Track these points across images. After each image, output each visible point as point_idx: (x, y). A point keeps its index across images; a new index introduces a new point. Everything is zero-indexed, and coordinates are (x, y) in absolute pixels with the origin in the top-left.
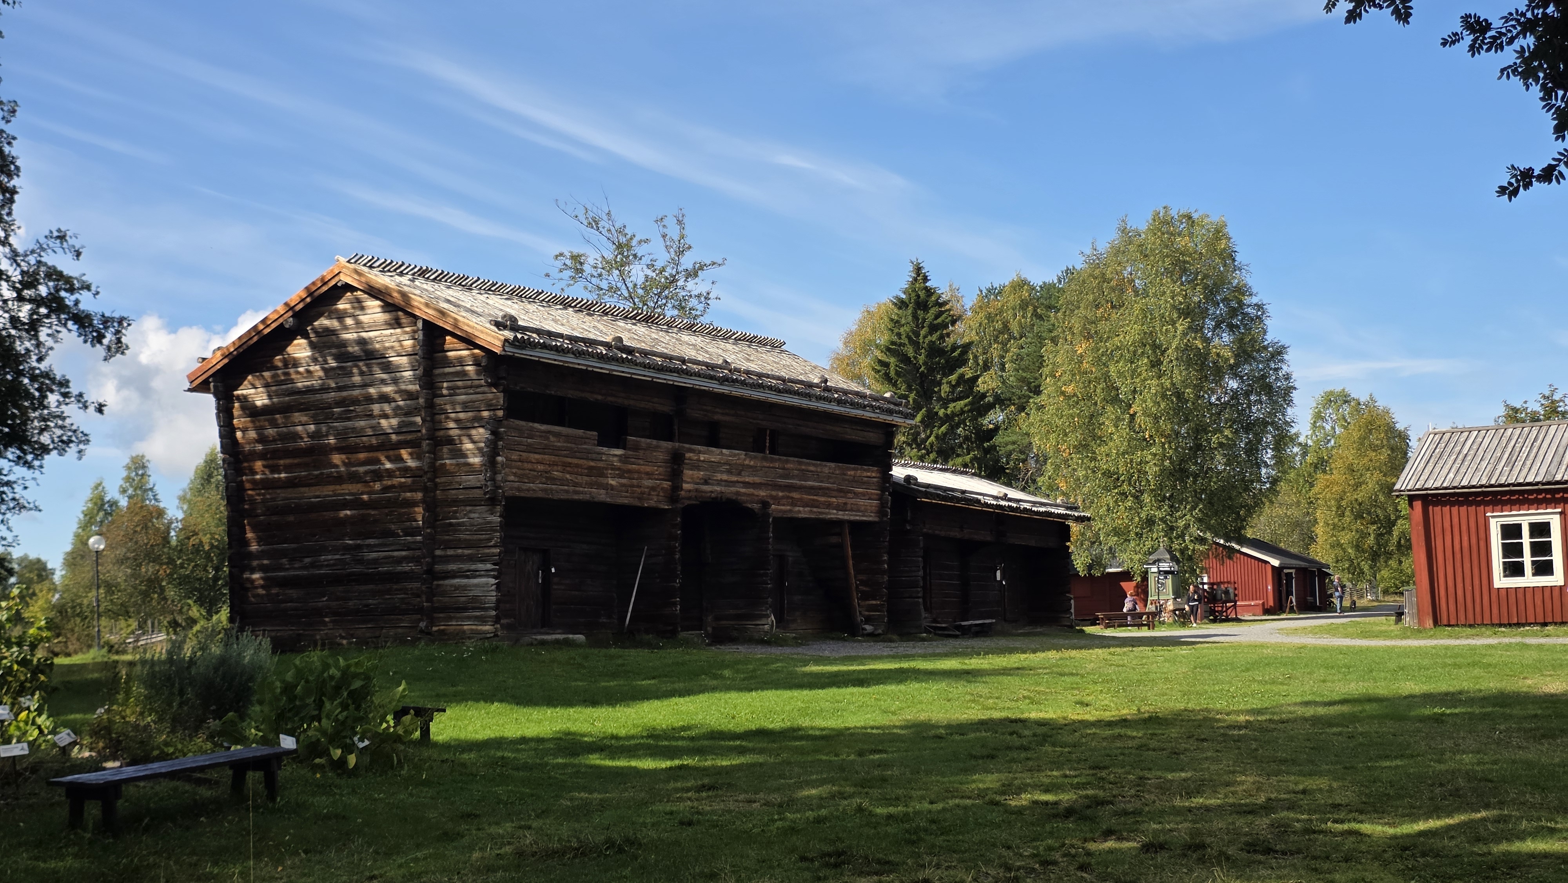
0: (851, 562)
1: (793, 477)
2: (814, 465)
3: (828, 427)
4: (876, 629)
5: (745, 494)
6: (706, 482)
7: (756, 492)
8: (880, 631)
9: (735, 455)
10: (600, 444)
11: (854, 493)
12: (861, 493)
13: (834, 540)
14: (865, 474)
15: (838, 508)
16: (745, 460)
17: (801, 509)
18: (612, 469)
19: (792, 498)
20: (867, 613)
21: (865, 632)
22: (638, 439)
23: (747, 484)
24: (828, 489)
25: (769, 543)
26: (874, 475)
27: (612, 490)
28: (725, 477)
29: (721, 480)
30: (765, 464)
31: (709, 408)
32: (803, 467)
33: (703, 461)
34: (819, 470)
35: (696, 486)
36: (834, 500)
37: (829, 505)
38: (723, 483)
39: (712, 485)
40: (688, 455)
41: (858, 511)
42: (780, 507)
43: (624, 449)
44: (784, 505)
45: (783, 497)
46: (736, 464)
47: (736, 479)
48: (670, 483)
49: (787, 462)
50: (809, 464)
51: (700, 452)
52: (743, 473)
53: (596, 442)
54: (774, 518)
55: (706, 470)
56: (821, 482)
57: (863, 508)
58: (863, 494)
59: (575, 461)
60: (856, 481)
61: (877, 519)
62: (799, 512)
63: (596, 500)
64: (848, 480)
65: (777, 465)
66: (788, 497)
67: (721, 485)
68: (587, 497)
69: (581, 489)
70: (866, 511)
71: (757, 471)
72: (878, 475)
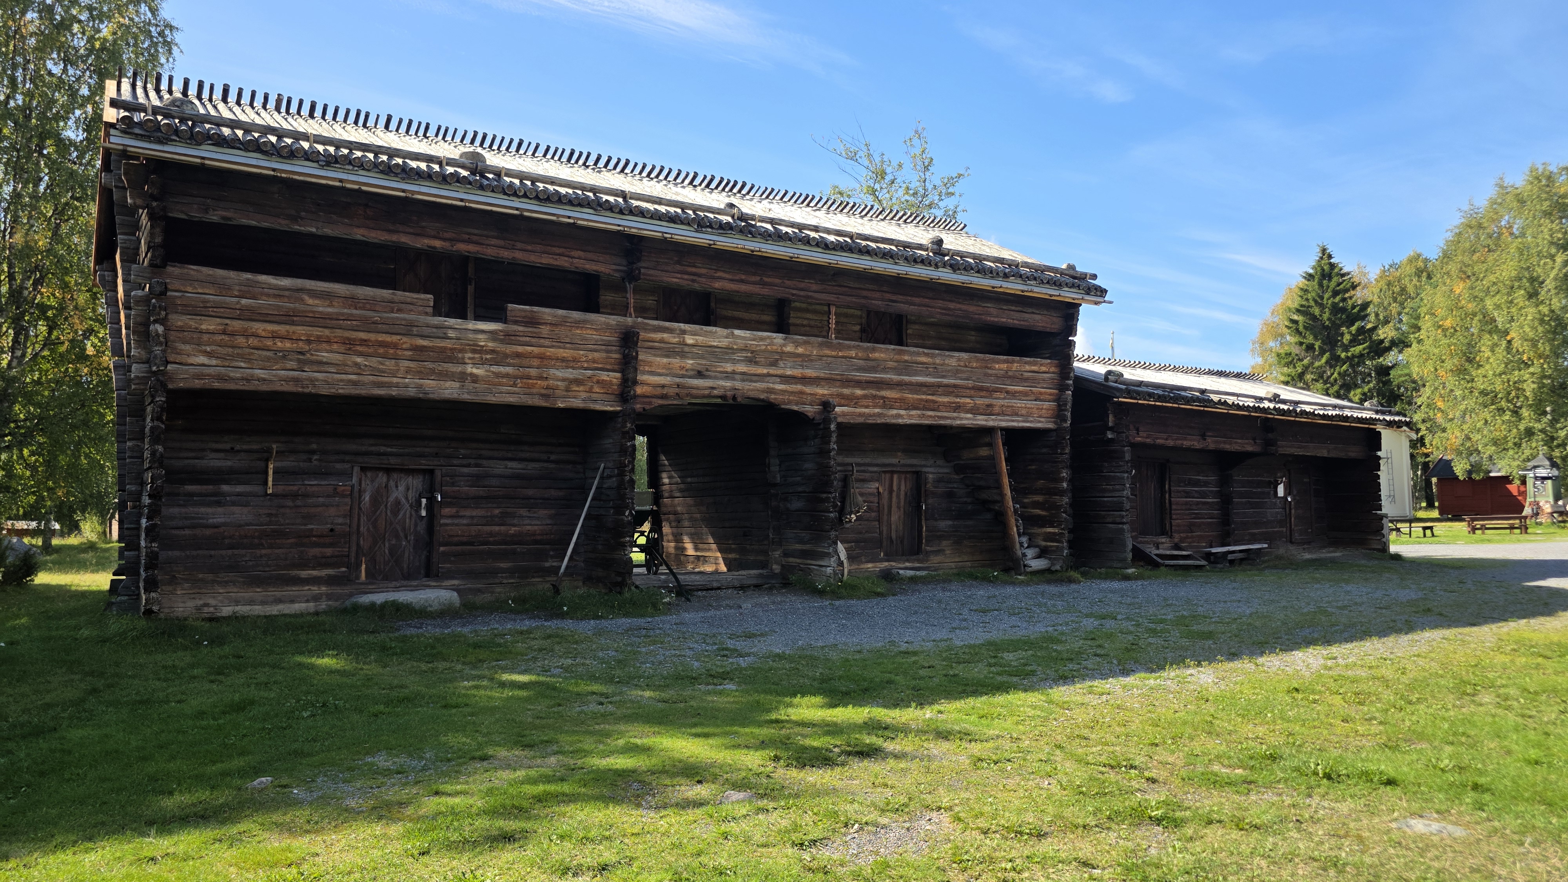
0: (1006, 481)
1: (885, 370)
2: (927, 355)
3: (952, 305)
4: (1053, 564)
5: (784, 392)
6: (700, 374)
7: (808, 390)
8: (1058, 567)
9: (762, 339)
10: (437, 312)
11: (1007, 392)
12: (1020, 392)
13: (984, 452)
14: (1028, 368)
15: (975, 411)
16: (784, 345)
17: (902, 412)
18: (474, 351)
19: (883, 398)
20: (1044, 543)
21: (1029, 570)
22: (536, 309)
23: (785, 379)
24: (955, 386)
25: (830, 458)
26: (1044, 369)
27: (474, 382)
28: (741, 368)
29: (734, 372)
30: (827, 352)
31: (703, 271)
32: (906, 358)
33: (693, 346)
34: (938, 361)
35: (678, 380)
36: (968, 400)
37: (958, 408)
38: (738, 377)
39: (716, 378)
40: (643, 335)
41: (1017, 415)
42: (858, 410)
43: (505, 323)
44: (867, 407)
45: (865, 397)
46: (765, 351)
47: (765, 371)
48: (618, 375)
49: (874, 350)
50: (918, 354)
51: (684, 332)
52: (781, 364)
53: (430, 310)
54: (840, 425)
55: (695, 356)
56: (943, 377)
57: (1024, 412)
58: (1025, 394)
59: (372, 337)
60: (1010, 377)
61: (1051, 426)
62: (899, 416)
63: (431, 396)
64: (996, 376)
65: (853, 353)
66: (874, 397)
67: (734, 379)
68: (412, 392)
69: (395, 380)
70: (1029, 414)
71: (812, 361)
72: (1053, 369)
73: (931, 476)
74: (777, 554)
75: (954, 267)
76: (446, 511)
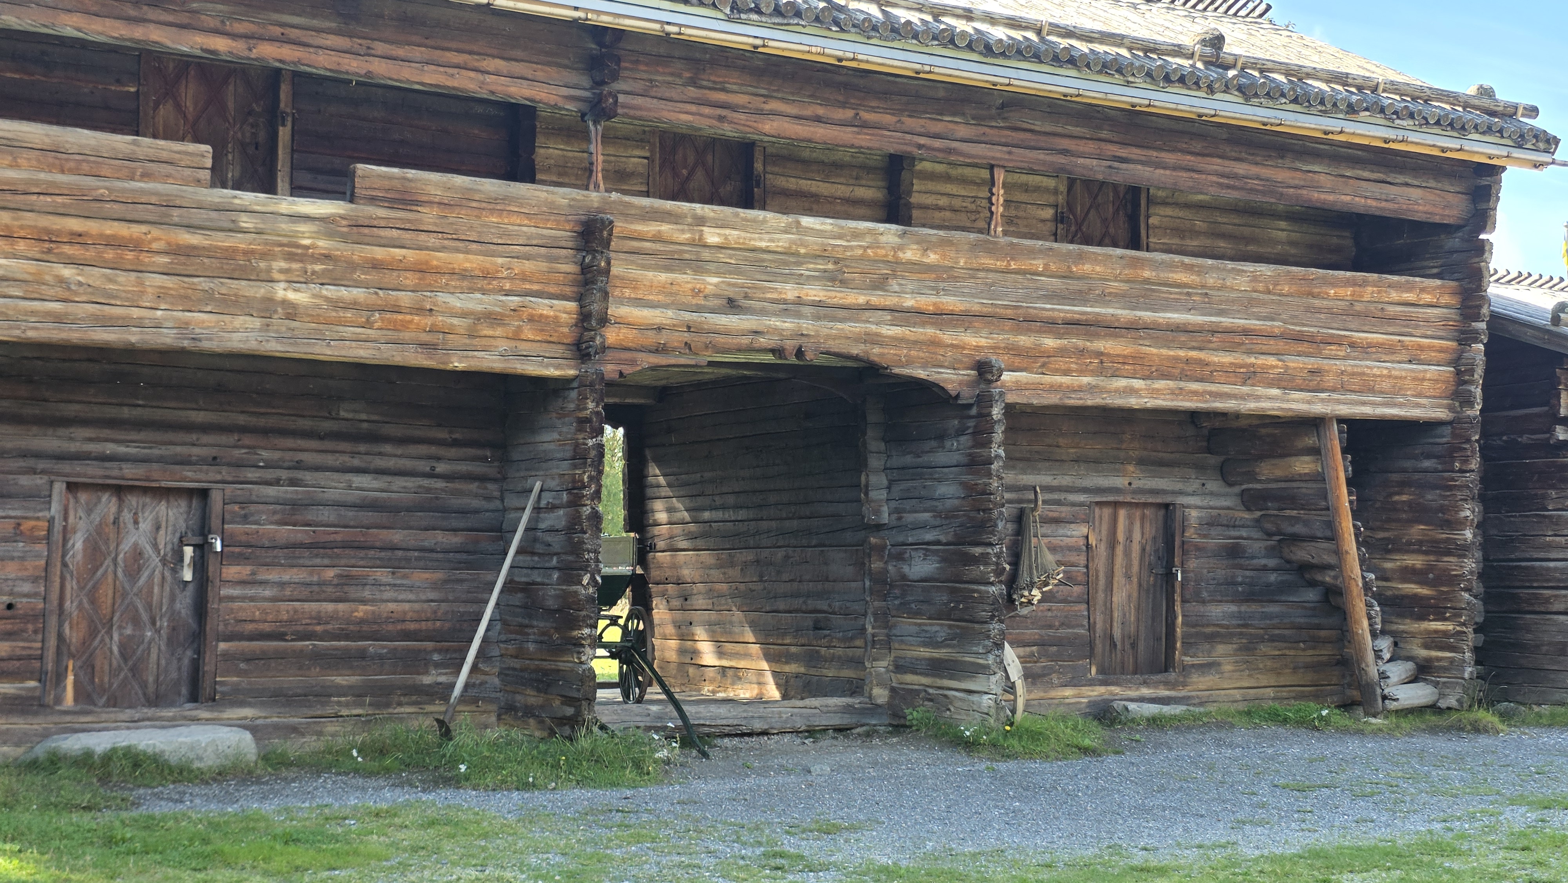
0: (1347, 525)
1: (1104, 298)
2: (1189, 268)
3: (1241, 168)
4: (1442, 695)
5: (898, 341)
6: (732, 305)
7: (947, 337)
8: (1452, 702)
9: (856, 235)
10: (219, 179)
11: (1352, 345)
12: (1379, 345)
13: (1303, 465)
14: (1394, 296)
15: (1285, 382)
16: (901, 248)
17: (1138, 384)
18: (290, 257)
19: (1099, 354)
20: (1424, 653)
21: (1392, 705)
22: (411, 173)
23: (901, 314)
24: (1246, 332)
25: (989, 475)
26: (1427, 298)
27: (290, 317)
28: (815, 292)
29: (799, 302)
30: (988, 261)
31: (740, 99)
32: (1147, 274)
33: (720, 247)
34: (1211, 281)
35: (687, 316)
36: (1272, 361)
37: (1251, 376)
38: (807, 310)
39: (763, 312)
40: (620, 227)
41: (1372, 391)
42: (1047, 379)
43: (351, 201)
44: (1066, 373)
45: (1062, 352)
46: (862, 258)
47: (862, 300)
48: (572, 305)
49: (1081, 258)
50: (1171, 266)
51: (701, 221)
52: (894, 285)
53: (206, 175)
54: (1010, 410)
55: (723, 269)
56: (1221, 313)
57: (1386, 385)
58: (1390, 349)
59: (92, 227)
60: (1358, 315)
61: (1441, 414)
62: (1132, 391)
63: (206, 345)
64: (1330, 311)
65: (1039, 264)
66: (1081, 352)
67: (799, 315)
68: (167, 338)
69: (136, 313)
70: (1397, 391)
71: (956, 279)
72: (1446, 299)
73: (1194, 513)
74: (882, 666)
75: (1247, 92)
76: (232, 571)
